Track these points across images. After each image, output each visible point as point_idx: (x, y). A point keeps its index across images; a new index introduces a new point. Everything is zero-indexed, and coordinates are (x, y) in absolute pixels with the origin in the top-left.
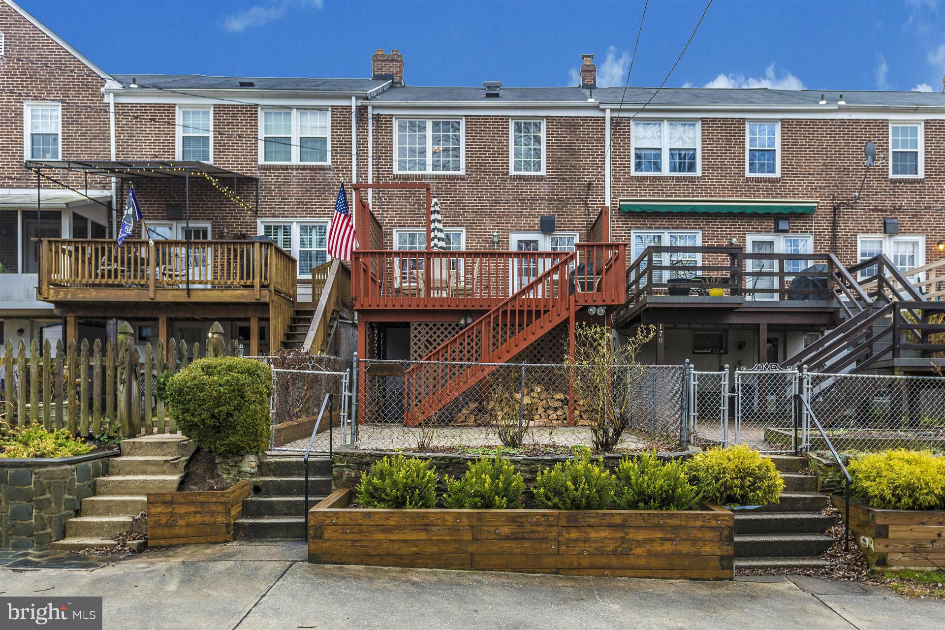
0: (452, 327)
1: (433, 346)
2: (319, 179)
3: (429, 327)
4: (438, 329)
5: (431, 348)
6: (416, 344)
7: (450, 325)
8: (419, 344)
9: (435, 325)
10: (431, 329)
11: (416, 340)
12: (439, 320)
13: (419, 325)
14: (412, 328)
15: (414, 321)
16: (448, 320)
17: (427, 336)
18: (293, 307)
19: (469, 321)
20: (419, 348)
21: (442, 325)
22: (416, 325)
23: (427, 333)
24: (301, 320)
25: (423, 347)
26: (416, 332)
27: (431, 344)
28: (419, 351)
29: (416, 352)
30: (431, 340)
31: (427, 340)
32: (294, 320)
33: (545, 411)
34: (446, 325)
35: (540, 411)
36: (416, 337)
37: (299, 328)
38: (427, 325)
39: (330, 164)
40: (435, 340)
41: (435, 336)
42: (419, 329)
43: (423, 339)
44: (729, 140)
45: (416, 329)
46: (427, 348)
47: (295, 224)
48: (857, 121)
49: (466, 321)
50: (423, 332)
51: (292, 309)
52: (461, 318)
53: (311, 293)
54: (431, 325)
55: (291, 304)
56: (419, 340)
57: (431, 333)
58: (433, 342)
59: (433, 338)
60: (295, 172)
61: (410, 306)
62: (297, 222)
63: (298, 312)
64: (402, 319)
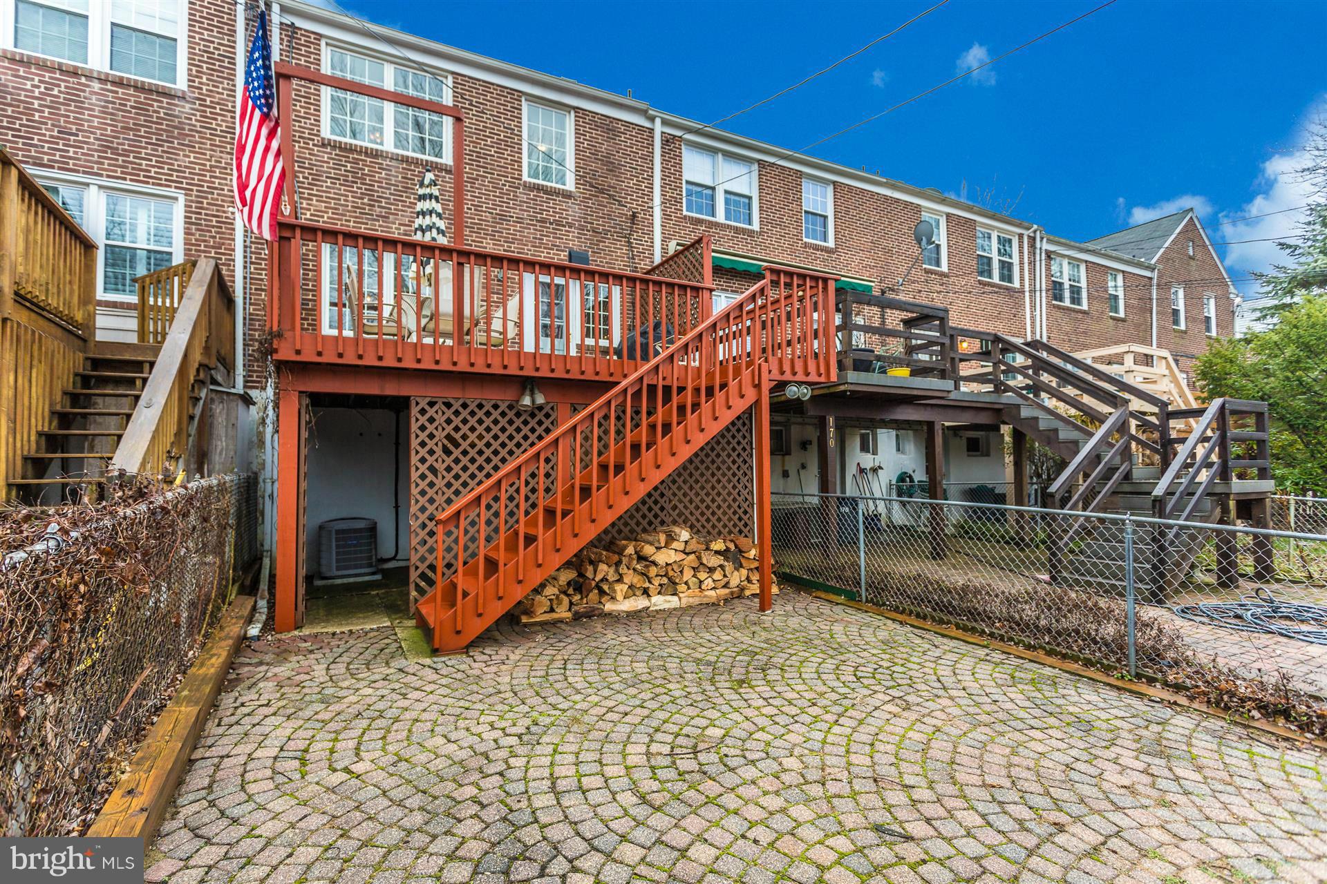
0: (499, 411)
1: (461, 449)
2: (158, 112)
3: (453, 409)
4: (473, 414)
5: (457, 453)
6: (423, 444)
7: (496, 407)
8: (431, 444)
9: (465, 406)
10: (457, 413)
11: (423, 436)
12: (473, 395)
13: (431, 404)
14: (414, 411)
15: (419, 394)
16: (491, 395)
17: (449, 429)
18: (84, 350)
19: (540, 399)
20: (431, 452)
21: (480, 406)
22: (423, 404)
23: (449, 421)
24: (105, 381)
25: (439, 451)
26: (423, 420)
27: (457, 445)
28: (430, 460)
29: (423, 460)
30: (457, 436)
31: (448, 437)
32: (85, 380)
33: (694, 576)
34: (488, 407)
35: (688, 574)
36: (423, 428)
37: (100, 400)
38: (449, 405)
39: (185, 89)
40: (464, 437)
41: (465, 429)
42: (431, 412)
43: (440, 435)
44: (787, 194)
45: (423, 412)
46: (447, 452)
47: (93, 189)
48: (897, 200)
49: (533, 401)
50: (440, 419)
51: (81, 355)
52: (523, 394)
53: (136, 328)
54: (457, 405)
55: (80, 343)
56: (431, 436)
57: (457, 421)
58: (460, 441)
59: (461, 433)
60: (96, 86)
61: (419, 361)
62: (100, 187)
63: (96, 363)
64: (391, 389)
